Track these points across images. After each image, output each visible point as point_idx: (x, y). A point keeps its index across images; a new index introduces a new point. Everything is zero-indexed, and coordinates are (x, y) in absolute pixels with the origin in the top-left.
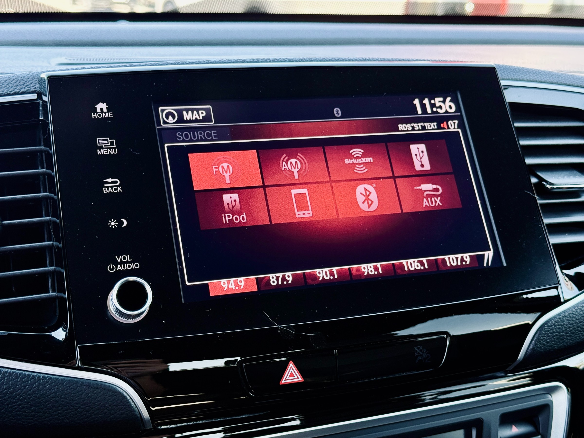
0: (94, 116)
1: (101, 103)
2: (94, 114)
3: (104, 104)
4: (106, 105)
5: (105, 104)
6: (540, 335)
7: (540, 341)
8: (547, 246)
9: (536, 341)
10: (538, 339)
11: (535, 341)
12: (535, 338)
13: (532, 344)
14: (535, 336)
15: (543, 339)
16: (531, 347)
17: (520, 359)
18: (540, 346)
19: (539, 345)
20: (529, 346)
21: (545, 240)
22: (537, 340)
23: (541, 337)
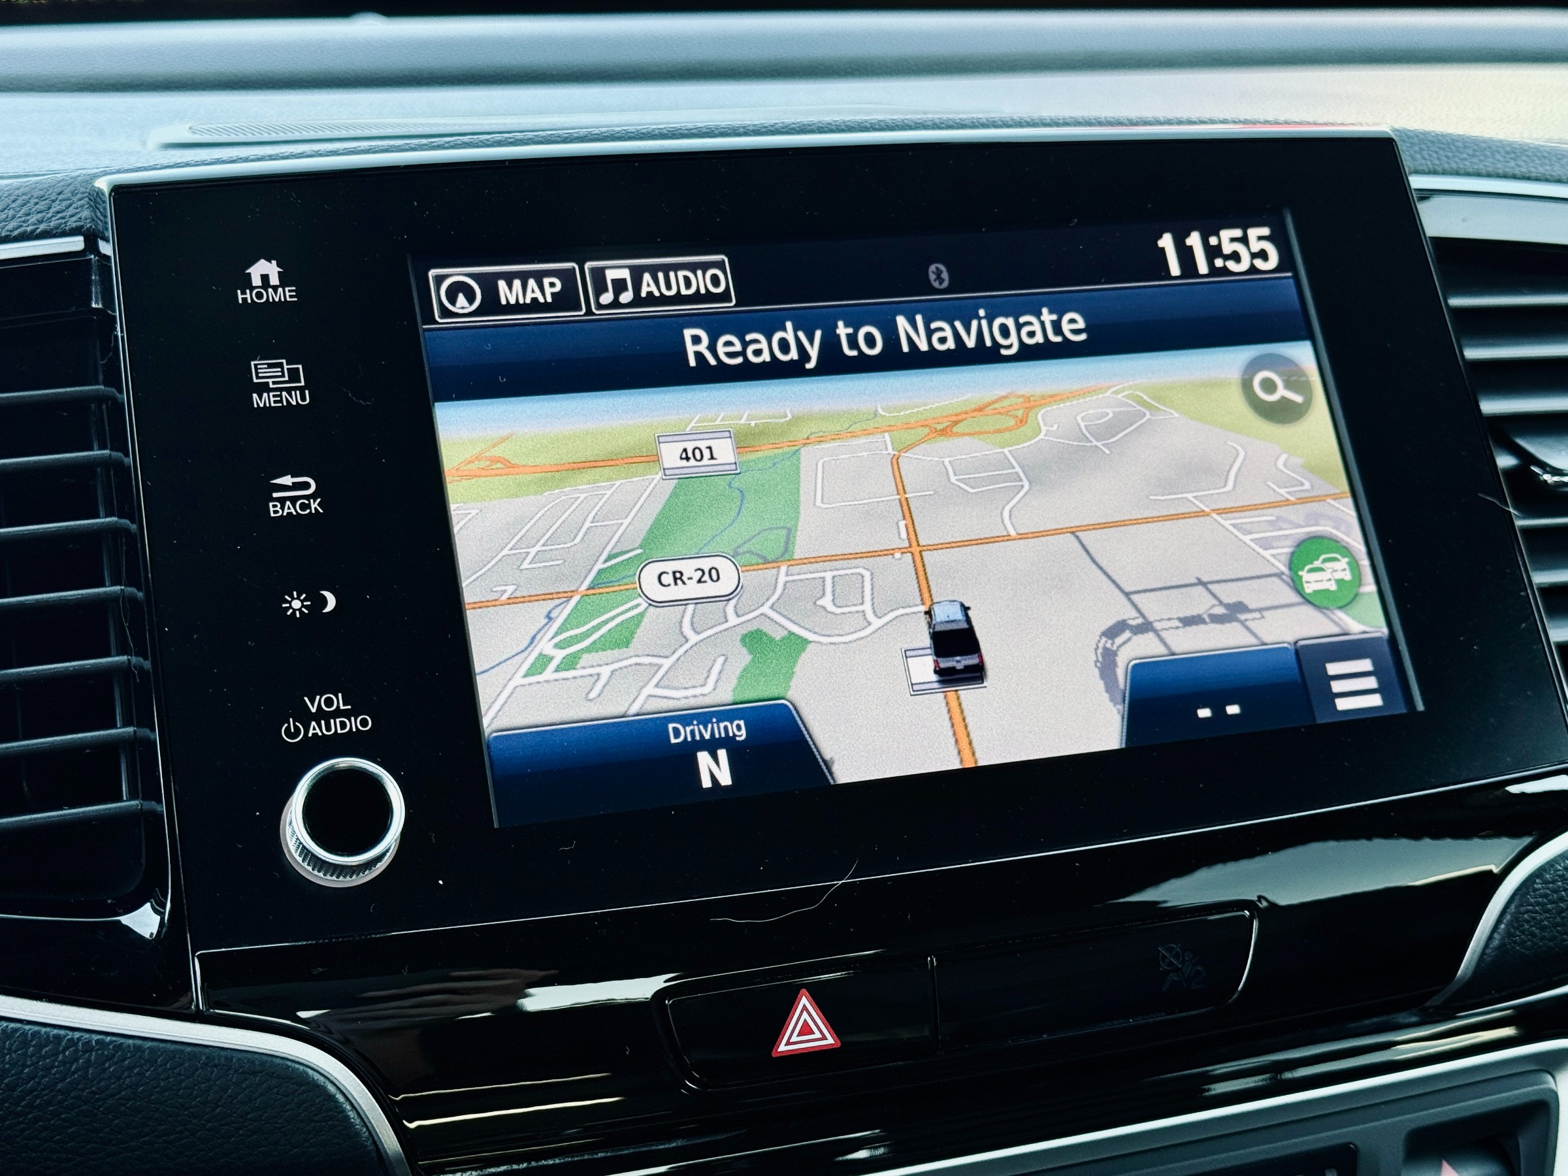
0: (242, 298)
1: (262, 261)
2: (243, 293)
3: (270, 262)
4: (278, 265)
5: (274, 262)
6: (1523, 909)
7: (1523, 926)
8: (1542, 651)
9: (1510, 924)
10: (1516, 918)
11: (1506, 925)
12: (1508, 917)
13: (1499, 933)
14: (1509, 910)
15: (1529, 919)
16: (1496, 943)
17: (1465, 974)
18: (1523, 939)
19: (1519, 936)
20: (1490, 938)
21: (1536, 636)
22: (1512, 921)
23: (1524, 914)
